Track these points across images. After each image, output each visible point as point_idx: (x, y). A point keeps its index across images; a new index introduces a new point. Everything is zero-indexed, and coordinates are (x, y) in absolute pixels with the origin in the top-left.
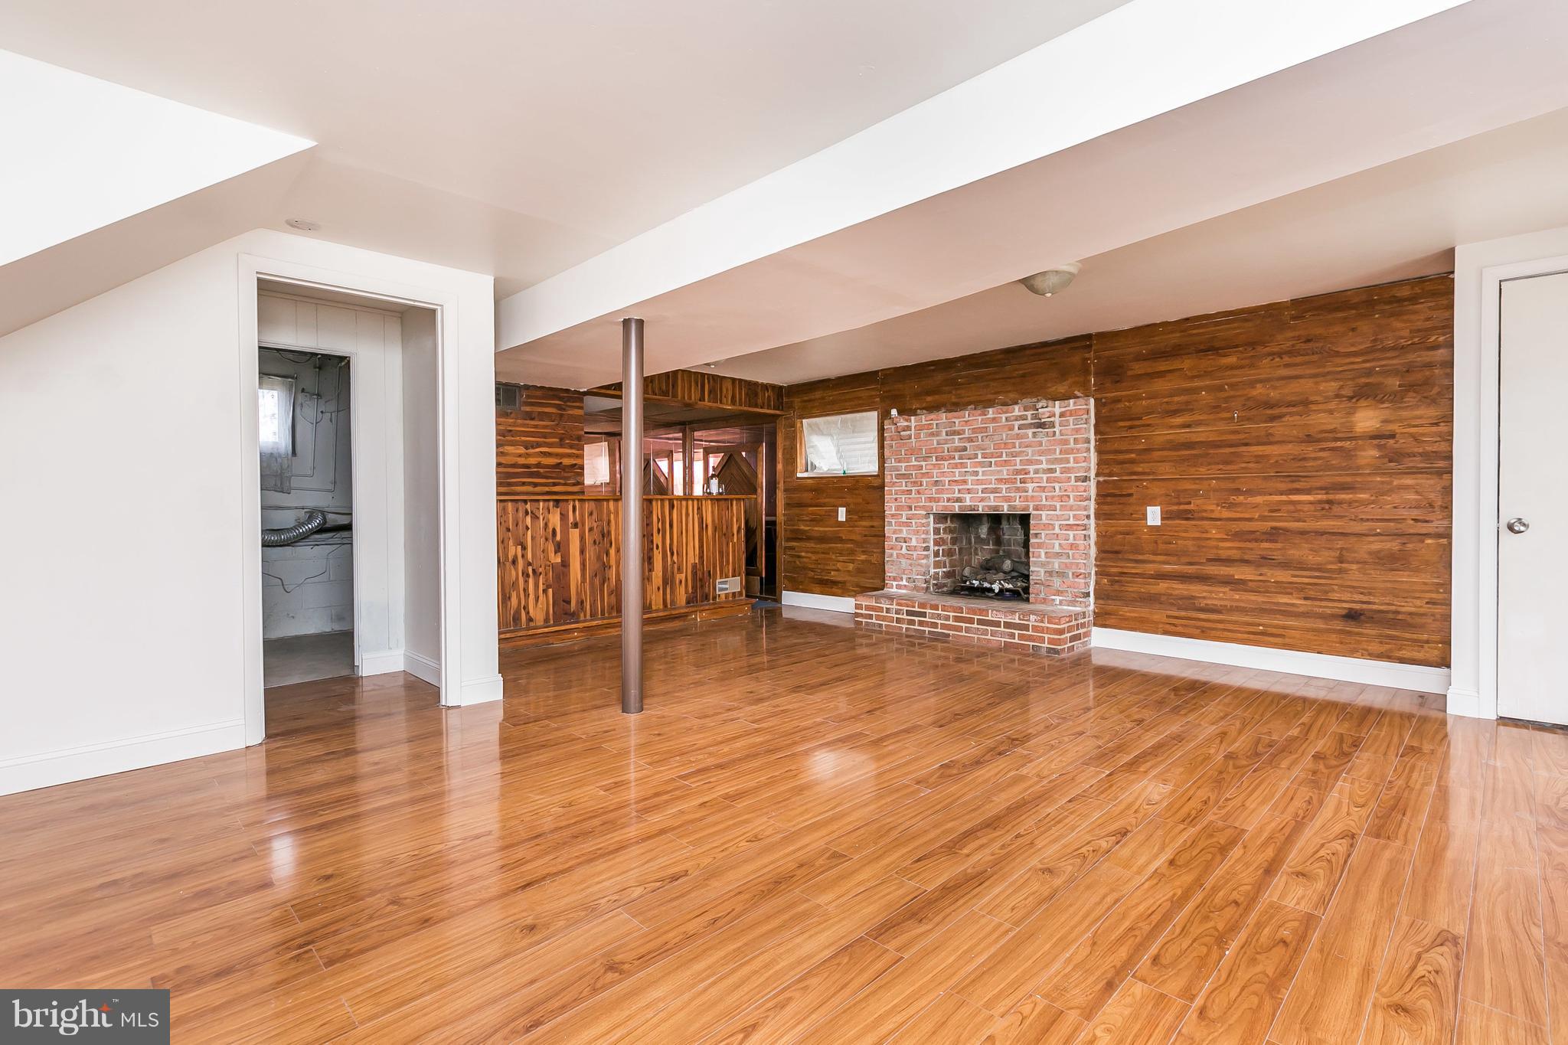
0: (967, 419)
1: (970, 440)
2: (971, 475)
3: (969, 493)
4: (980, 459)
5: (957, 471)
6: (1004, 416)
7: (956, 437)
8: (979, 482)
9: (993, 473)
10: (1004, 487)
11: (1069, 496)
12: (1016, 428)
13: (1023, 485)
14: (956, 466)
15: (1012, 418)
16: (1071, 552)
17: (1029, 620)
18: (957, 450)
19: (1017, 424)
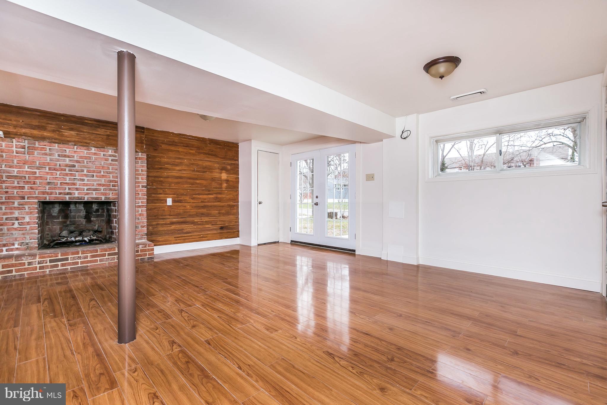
0: (75, 150)
1: (77, 162)
2: (78, 181)
3: (77, 190)
4: (85, 172)
5: (68, 178)
6: (102, 153)
7: (67, 159)
8: (84, 185)
9: (95, 181)
10: (102, 188)
11: (139, 194)
12: (110, 160)
13: (114, 188)
14: (67, 175)
15: (107, 155)
16: (140, 217)
17: (139, 248)
18: (67, 166)
19: (110, 158)
